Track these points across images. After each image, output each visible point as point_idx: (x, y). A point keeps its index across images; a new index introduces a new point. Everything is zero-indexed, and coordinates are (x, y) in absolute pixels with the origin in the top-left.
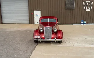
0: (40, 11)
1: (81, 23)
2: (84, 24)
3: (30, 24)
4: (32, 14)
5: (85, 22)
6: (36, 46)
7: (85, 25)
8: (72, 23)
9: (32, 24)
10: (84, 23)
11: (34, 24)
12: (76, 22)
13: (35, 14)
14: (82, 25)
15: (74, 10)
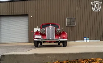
1: (84, 40)
3: (29, 43)
4: (32, 32)
8: (74, 41)
9: (31, 43)
10: (87, 40)
12: (78, 39)
15: (75, 27)
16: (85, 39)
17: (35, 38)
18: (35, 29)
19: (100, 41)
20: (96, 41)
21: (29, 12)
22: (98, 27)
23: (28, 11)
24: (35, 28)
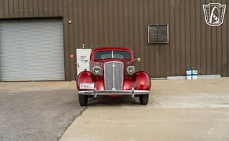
1: (185, 75)
2: (192, 77)
3: (66, 80)
4: (72, 56)
5: (195, 72)
6: (85, 110)
7: (195, 77)
8: (165, 76)
9: (70, 81)
10: (192, 75)
12: (173, 73)
13: (78, 57)
14: (189, 78)
16: (189, 72)
17: (81, 88)
18: (77, 50)
19: (222, 76)
20: (213, 77)
21: (63, 10)
22: (220, 46)
23: (61, 9)
24: (79, 48)
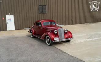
0: (13, 16)
11: (7, 30)
13: (7, 19)
15: (46, 14)
17: (55, 40)
18: (6, 16)
